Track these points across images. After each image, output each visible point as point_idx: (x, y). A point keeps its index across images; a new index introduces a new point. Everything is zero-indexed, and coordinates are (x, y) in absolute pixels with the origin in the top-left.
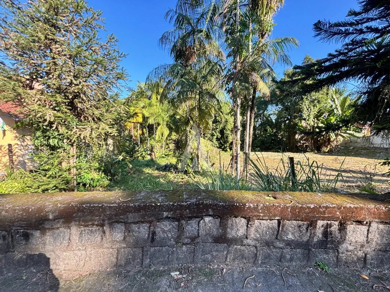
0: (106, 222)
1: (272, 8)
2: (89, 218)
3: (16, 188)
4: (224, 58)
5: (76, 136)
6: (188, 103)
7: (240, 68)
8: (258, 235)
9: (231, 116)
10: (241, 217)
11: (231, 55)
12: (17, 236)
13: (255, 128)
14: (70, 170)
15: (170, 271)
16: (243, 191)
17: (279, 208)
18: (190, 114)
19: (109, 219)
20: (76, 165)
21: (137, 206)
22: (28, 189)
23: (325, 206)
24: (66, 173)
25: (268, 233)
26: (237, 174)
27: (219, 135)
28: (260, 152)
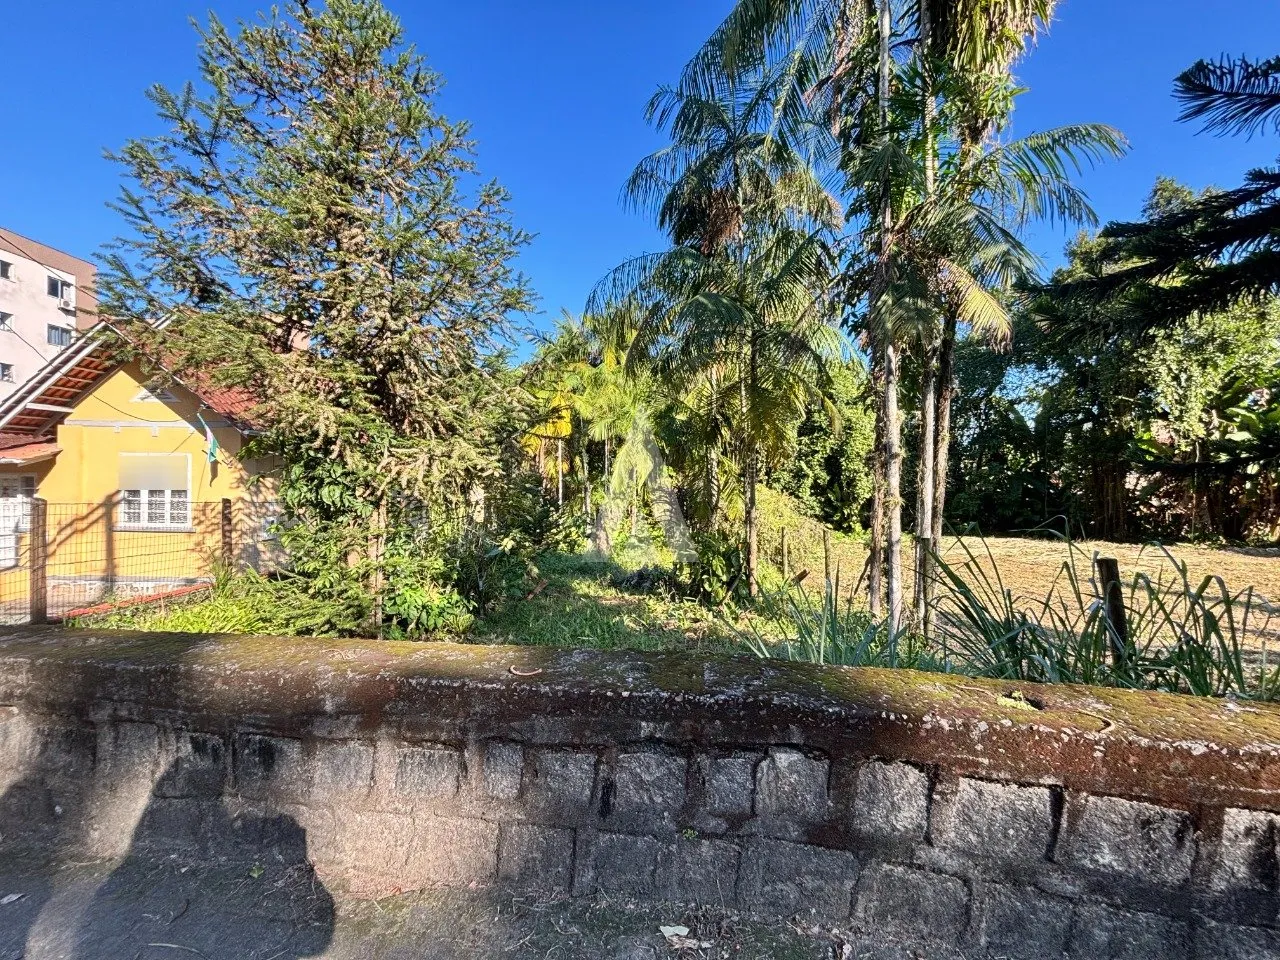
0: (471, 736)
1: (1007, 39)
2: (425, 718)
3: (233, 622)
4: (839, 219)
5: (388, 479)
6: (716, 371)
7: (895, 248)
8: (971, 836)
9: (865, 411)
10: (907, 762)
11: (861, 210)
12: (247, 751)
13: (955, 451)
14: (368, 577)
15: (657, 919)
16: (912, 672)
17: (1056, 745)
18: (722, 406)
19: (481, 728)
20: (383, 563)
21: (560, 694)
22: (261, 624)
23: (1258, 751)
24: (357, 584)
25: (1011, 832)
26: (892, 615)
27: (824, 474)
28: (978, 535)
